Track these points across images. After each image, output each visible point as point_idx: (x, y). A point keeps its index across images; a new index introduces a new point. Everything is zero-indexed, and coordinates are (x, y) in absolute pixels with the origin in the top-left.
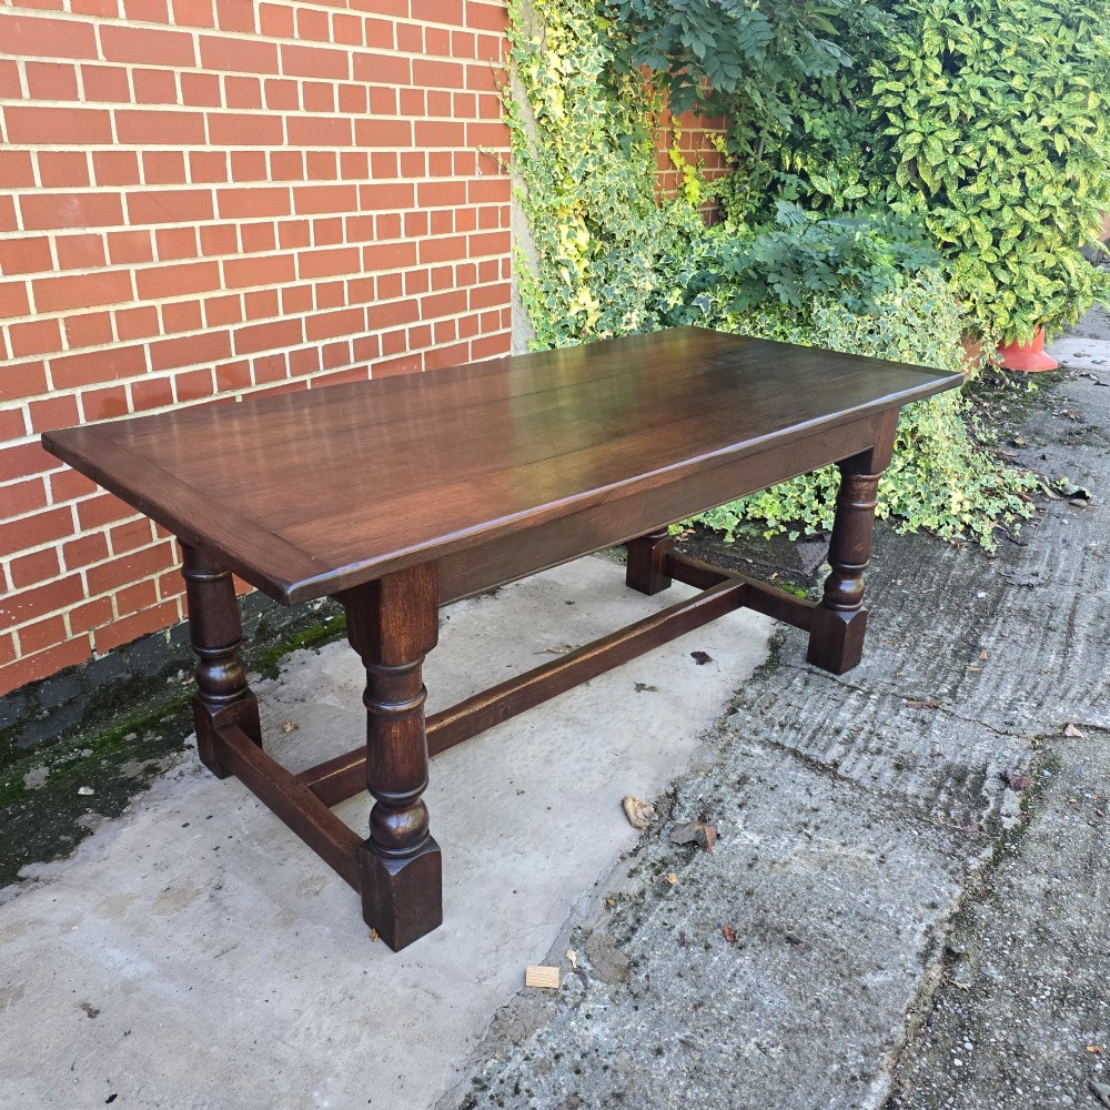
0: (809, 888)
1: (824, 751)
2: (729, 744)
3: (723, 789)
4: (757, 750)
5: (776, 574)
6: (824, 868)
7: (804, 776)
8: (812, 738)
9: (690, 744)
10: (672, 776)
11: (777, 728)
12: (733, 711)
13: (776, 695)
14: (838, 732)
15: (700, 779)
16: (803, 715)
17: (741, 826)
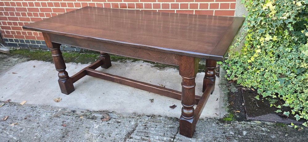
0: (80, 138)
1: (136, 135)
2: (133, 118)
3: (114, 120)
4: (133, 123)
5: (239, 112)
6: (87, 140)
7: (124, 133)
8: (142, 132)
9: (131, 111)
10: (116, 111)
11: (144, 125)
12: (148, 116)
13: (161, 122)
14: (147, 137)
15: (117, 115)
16: (153, 129)
17: (100, 124)
